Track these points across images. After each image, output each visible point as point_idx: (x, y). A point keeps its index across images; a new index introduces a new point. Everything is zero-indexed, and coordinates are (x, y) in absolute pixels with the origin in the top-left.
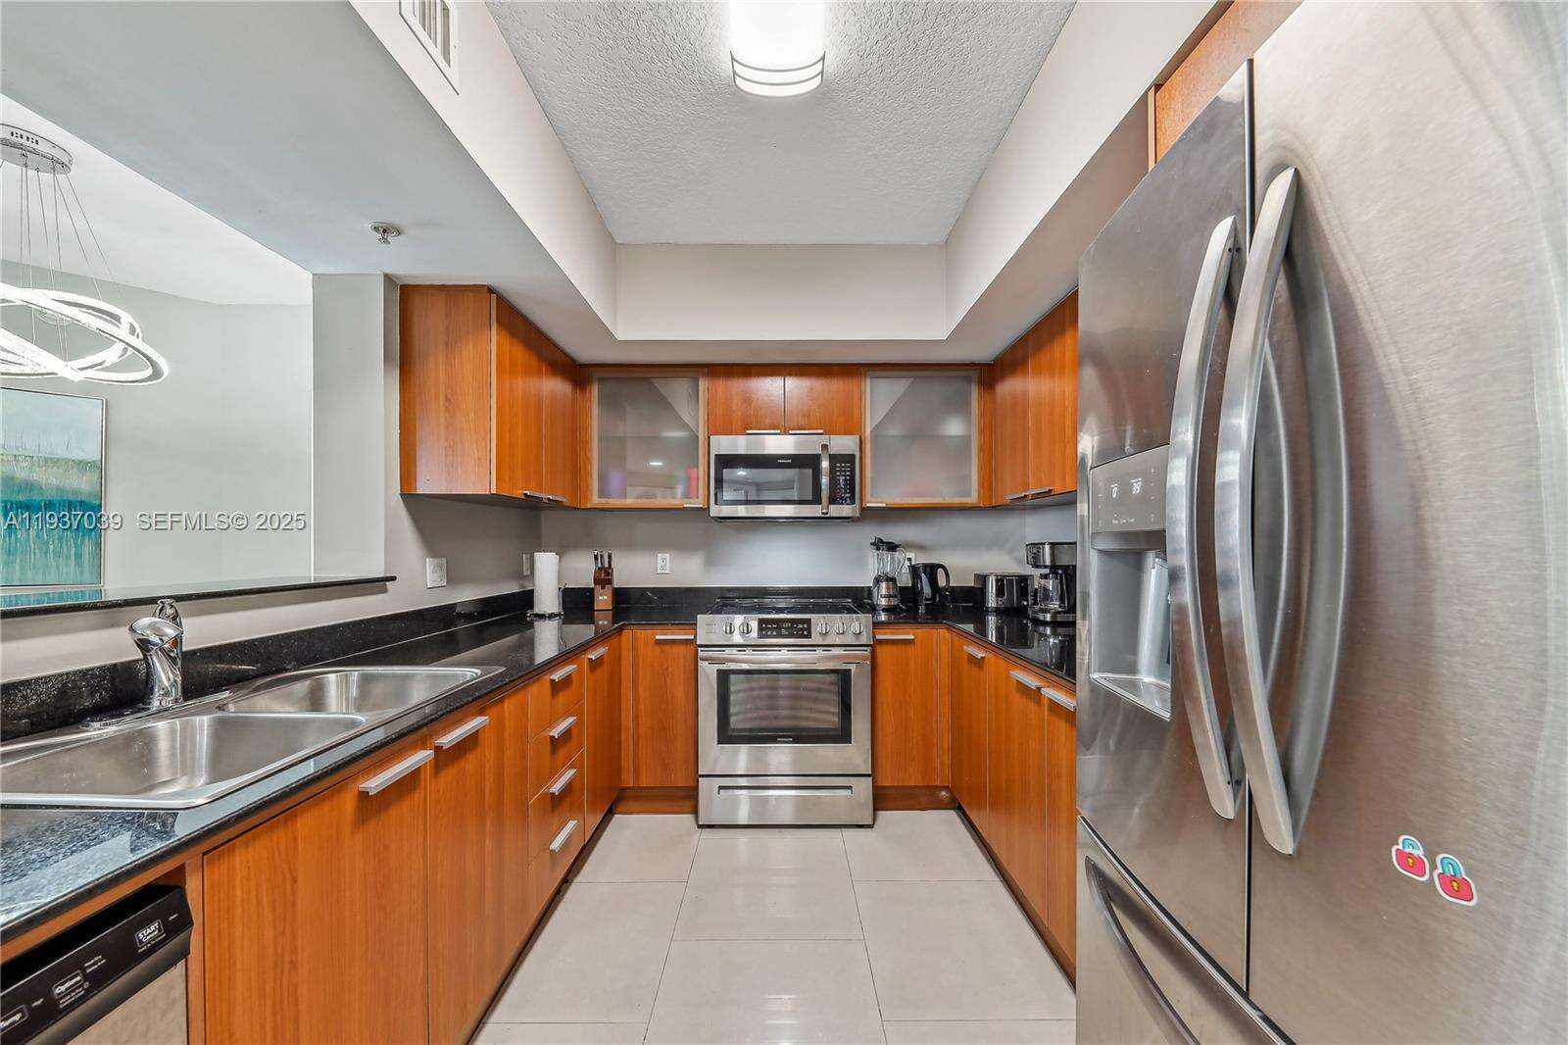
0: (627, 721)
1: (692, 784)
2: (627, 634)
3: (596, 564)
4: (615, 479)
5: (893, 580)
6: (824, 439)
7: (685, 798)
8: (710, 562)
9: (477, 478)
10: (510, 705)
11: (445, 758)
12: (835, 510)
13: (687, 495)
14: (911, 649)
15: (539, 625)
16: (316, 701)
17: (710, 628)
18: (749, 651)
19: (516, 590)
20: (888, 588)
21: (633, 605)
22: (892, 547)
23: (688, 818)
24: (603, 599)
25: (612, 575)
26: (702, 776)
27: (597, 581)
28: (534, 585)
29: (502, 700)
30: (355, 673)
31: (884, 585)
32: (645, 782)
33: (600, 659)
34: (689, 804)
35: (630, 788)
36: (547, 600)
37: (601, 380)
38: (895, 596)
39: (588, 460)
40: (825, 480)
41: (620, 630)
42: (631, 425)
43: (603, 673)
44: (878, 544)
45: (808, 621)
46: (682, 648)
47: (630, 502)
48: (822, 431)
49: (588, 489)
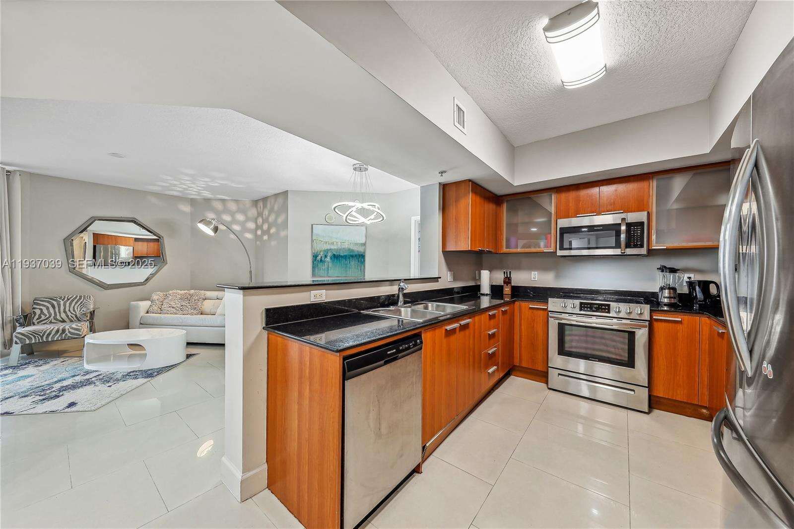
0: (517, 338)
1: (545, 370)
2: (517, 303)
3: (504, 275)
4: (513, 241)
5: (674, 289)
6: (623, 216)
7: (542, 376)
8: (557, 277)
9: (464, 244)
10: (477, 318)
11: (464, 328)
12: (629, 251)
13: (547, 246)
14: (680, 327)
15: (482, 297)
16: (426, 308)
17: (554, 304)
18: (575, 316)
19: (474, 284)
20: (670, 293)
21: (520, 293)
22: (673, 271)
23: (544, 385)
24: (507, 290)
25: (511, 280)
26: (550, 367)
27: (505, 282)
28: (480, 283)
29: (474, 316)
30: (435, 304)
31: (667, 291)
32: (524, 365)
33: (506, 311)
34: (544, 379)
35: (517, 366)
36: (485, 289)
37: (507, 201)
38: (675, 298)
39: (502, 234)
40: (623, 236)
41: (514, 302)
42: (521, 217)
43: (507, 316)
44: (663, 269)
45: (609, 305)
46: (541, 312)
47: (519, 250)
48: (622, 211)
49: (502, 246)
